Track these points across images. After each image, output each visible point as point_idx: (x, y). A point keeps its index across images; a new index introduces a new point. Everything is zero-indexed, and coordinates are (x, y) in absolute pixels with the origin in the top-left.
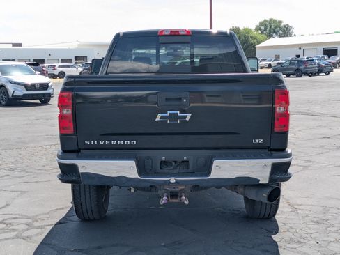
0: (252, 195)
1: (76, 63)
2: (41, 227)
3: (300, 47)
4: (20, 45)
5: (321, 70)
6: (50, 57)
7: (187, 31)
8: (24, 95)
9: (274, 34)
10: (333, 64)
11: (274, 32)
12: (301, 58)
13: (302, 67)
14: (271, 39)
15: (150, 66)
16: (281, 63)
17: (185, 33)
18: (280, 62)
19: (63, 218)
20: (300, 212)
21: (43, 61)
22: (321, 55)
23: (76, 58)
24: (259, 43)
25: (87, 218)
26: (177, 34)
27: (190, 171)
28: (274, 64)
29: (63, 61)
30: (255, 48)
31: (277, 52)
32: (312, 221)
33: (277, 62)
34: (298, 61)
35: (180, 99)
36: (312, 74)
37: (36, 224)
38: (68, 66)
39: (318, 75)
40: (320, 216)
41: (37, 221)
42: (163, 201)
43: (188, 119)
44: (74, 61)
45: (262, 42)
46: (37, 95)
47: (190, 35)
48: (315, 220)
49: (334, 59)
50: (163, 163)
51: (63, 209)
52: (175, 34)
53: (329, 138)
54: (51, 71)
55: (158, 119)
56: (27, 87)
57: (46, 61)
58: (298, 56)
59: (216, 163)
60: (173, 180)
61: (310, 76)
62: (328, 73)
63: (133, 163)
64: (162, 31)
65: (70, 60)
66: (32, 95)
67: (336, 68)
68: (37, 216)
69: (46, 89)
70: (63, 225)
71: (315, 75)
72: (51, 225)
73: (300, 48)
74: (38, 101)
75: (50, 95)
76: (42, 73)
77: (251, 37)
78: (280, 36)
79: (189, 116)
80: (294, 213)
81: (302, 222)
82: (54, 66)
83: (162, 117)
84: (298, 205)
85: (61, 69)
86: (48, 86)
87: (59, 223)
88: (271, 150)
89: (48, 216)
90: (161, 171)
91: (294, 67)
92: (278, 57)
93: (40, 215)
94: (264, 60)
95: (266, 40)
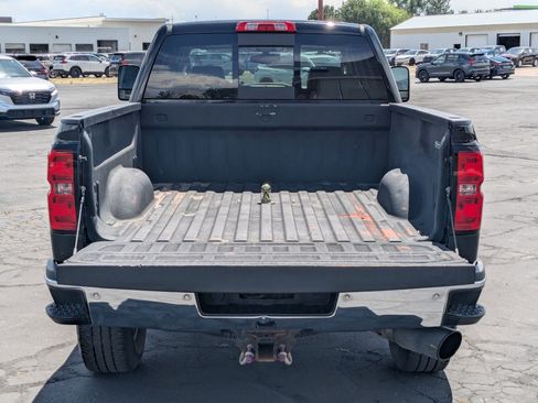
0: (409, 343)
1: (99, 51)
2: (20, 389)
3: (460, 31)
4: (9, 20)
5: (496, 72)
6: (57, 41)
7: (289, 25)
8: (10, 111)
9: (418, 9)
10: (514, 60)
11: (419, 5)
12: (463, 50)
13: (466, 66)
14: (415, 18)
15: (221, 80)
16: (431, 58)
17: (285, 28)
18: (429, 55)
19: (63, 368)
20: (485, 356)
21: (45, 48)
22: (495, 46)
23: (100, 43)
24: (395, 23)
25: (104, 370)
26: (269, 29)
27: (295, 301)
28: (419, 58)
29: (79, 47)
30: (388, 32)
31: (424, 39)
32: (510, 379)
33: (424, 56)
34: (459, 55)
36: (480, 78)
37: (12, 381)
38: (86, 58)
39: (491, 79)
40: (523, 367)
41: (13, 374)
42: (245, 358)
44: (96, 48)
45: (400, 21)
46: (32, 111)
47: (295, 32)
48: (515, 375)
49: (515, 53)
51: (63, 346)
52: (266, 29)
53: (519, 199)
54: (57, 65)
56: (15, 98)
57: (50, 48)
58: (457, 46)
61: (478, 80)
62: (505, 76)
64: (244, 24)
65: (90, 47)
66: (23, 111)
67: (517, 66)
68: (15, 361)
69: (48, 102)
70: (61, 383)
71: (485, 79)
72: (39, 383)
73: (461, 34)
74: (34, 122)
75: (53, 112)
76: (41, 73)
77: (383, 14)
78: (429, 13)
80: (476, 361)
81: (492, 381)
82: (64, 57)
84: (482, 342)
85: (75, 63)
86: (50, 97)
87: (54, 379)
89: (35, 362)
90: (242, 301)
91: (452, 65)
92: (425, 47)
93: (21, 359)
94: (403, 52)
95: (407, 19)
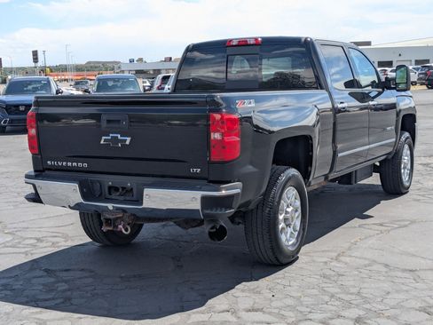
4: (369, 43)
6: (400, 58)
7: (256, 39)
21: (390, 64)
27: (134, 198)
29: (418, 62)
35: (118, 121)
43: (128, 143)
47: (260, 45)
50: (112, 189)
52: (243, 44)
55: (102, 142)
57: (394, 63)
59: (147, 191)
60: (110, 206)
63: (76, 186)
64: (231, 41)
79: (128, 140)
83: (105, 140)
88: (210, 182)
90: (110, 197)
